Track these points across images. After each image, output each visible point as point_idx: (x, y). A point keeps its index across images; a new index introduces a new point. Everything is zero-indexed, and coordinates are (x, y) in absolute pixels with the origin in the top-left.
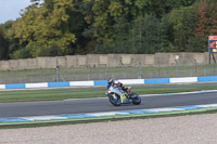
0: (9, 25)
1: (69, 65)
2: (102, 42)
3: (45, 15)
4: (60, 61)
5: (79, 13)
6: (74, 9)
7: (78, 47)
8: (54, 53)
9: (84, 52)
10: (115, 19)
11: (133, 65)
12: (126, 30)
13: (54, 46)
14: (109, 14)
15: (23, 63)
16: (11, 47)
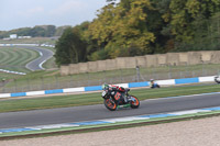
0: (85, 26)
1: (149, 65)
2: (181, 40)
3: (123, 15)
4: (140, 60)
5: (157, 11)
6: (151, 8)
7: (158, 45)
8: (133, 53)
9: (164, 51)
10: (193, 16)
11: (213, 62)
12: (205, 27)
13: (133, 46)
14: (186, 11)
15: (102, 65)
16: (88, 49)
